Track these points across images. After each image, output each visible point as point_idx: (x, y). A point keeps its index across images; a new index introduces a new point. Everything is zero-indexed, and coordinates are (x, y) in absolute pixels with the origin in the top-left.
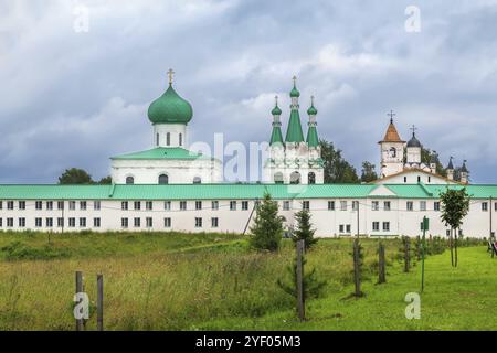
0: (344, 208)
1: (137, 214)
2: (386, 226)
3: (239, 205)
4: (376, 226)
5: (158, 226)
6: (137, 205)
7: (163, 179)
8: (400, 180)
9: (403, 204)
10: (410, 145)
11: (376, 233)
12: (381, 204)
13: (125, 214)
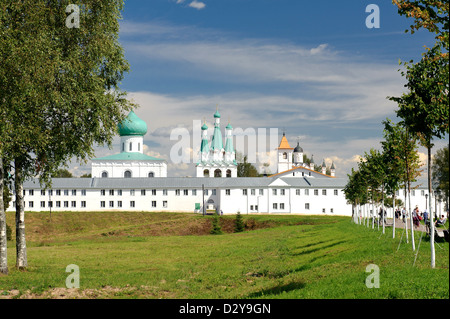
0: (253, 193)
1: (112, 198)
2: (282, 206)
3: (182, 192)
4: (275, 206)
5: (126, 207)
6: (112, 192)
7: (128, 173)
8: (291, 175)
9: (293, 191)
10: (296, 150)
11: (275, 211)
12: (279, 191)
13: (103, 198)
